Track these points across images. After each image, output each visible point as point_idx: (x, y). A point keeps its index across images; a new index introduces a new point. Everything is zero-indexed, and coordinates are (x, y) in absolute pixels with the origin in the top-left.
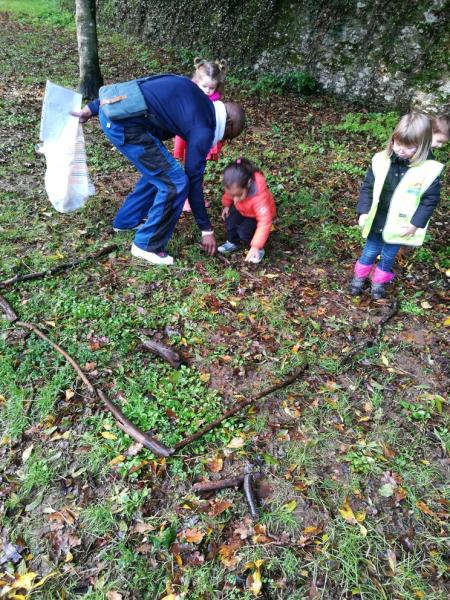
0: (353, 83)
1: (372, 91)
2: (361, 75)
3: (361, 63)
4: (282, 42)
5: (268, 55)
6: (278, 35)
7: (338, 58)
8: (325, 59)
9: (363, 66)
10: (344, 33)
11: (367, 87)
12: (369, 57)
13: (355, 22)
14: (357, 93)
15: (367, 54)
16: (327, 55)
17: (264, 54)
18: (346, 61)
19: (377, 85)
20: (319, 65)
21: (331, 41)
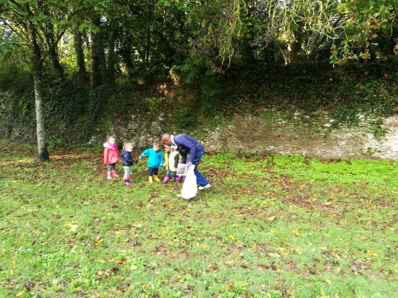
0: (138, 142)
1: (147, 144)
2: (141, 139)
3: (140, 135)
4: (101, 132)
5: (95, 137)
6: (98, 130)
7: (129, 135)
8: (123, 136)
9: (141, 136)
10: (129, 126)
11: (144, 143)
12: (142, 133)
13: (133, 122)
14: (141, 145)
15: (141, 132)
16: (124, 134)
17: (93, 137)
18: (133, 135)
19: (149, 142)
20: (121, 138)
21: (124, 129)
